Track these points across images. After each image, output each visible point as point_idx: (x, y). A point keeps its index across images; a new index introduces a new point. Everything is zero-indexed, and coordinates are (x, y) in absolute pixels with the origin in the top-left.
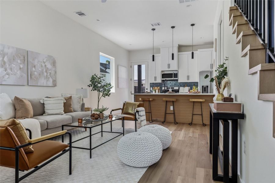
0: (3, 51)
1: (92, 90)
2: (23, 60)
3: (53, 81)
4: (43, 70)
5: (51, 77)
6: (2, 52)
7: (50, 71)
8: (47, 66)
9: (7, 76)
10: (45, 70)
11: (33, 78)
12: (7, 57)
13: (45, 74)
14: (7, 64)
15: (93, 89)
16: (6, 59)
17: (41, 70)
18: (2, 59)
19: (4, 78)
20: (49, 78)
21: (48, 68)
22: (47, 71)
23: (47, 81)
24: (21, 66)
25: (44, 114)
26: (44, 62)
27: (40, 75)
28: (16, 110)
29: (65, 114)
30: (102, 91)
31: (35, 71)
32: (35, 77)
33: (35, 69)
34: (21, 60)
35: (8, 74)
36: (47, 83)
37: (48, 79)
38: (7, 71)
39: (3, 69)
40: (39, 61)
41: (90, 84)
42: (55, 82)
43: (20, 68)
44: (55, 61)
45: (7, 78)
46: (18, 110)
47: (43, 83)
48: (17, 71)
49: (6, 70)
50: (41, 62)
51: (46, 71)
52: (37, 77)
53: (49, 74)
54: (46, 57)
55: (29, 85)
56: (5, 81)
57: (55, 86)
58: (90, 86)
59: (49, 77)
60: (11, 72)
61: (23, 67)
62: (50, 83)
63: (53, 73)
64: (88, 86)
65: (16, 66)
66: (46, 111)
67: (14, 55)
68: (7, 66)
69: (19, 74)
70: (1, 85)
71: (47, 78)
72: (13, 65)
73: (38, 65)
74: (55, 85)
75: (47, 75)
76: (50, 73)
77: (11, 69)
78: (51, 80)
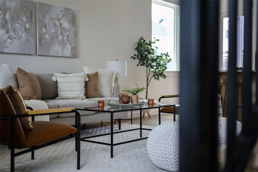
0: (4, 4)
1: (138, 65)
2: (30, 16)
3: (72, 49)
4: (57, 31)
5: (70, 43)
6: (3, 7)
7: (68, 33)
8: (63, 26)
9: (10, 41)
10: (59, 32)
11: (43, 44)
12: (10, 13)
13: (61, 37)
14: (9, 24)
15: (139, 63)
16: (8, 16)
17: (54, 31)
18: (2, 16)
19: (5, 43)
20: (66, 43)
21: (64, 29)
22: (64, 33)
23: (63, 48)
24: (28, 26)
25: (57, 98)
26: (59, 20)
27: (53, 38)
28: (19, 87)
29: (86, 99)
30: (154, 66)
31: (45, 33)
32: (46, 42)
33: (46, 30)
34: (27, 18)
35: (10, 37)
36: (62, 52)
37: (64, 46)
38: (9, 34)
39: (4, 31)
40: (51, 18)
41: (135, 55)
42: (76, 50)
43: (26, 29)
44: (75, 16)
45: (10, 44)
46: (22, 87)
47: (58, 51)
48: (22, 34)
49: (8, 32)
50: (55, 19)
51: (62, 33)
52: (49, 42)
53: (66, 37)
54: (61, 11)
55: (38, 54)
56: (7, 47)
57: (74, 57)
58: (134, 59)
59: (66, 41)
60: (14, 34)
61: (29, 28)
62: (68, 51)
63: (72, 35)
64: (132, 57)
65: (20, 25)
66: (59, 93)
67: (18, 10)
68: (10, 26)
69: (24, 38)
70: (2, 53)
71: (63, 44)
72: (16, 24)
73: (51, 23)
74: (75, 55)
75: (63, 39)
76: (68, 36)
77: (14, 31)
78: (69, 47)
